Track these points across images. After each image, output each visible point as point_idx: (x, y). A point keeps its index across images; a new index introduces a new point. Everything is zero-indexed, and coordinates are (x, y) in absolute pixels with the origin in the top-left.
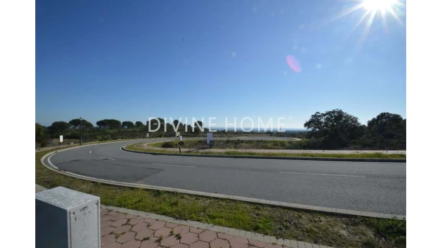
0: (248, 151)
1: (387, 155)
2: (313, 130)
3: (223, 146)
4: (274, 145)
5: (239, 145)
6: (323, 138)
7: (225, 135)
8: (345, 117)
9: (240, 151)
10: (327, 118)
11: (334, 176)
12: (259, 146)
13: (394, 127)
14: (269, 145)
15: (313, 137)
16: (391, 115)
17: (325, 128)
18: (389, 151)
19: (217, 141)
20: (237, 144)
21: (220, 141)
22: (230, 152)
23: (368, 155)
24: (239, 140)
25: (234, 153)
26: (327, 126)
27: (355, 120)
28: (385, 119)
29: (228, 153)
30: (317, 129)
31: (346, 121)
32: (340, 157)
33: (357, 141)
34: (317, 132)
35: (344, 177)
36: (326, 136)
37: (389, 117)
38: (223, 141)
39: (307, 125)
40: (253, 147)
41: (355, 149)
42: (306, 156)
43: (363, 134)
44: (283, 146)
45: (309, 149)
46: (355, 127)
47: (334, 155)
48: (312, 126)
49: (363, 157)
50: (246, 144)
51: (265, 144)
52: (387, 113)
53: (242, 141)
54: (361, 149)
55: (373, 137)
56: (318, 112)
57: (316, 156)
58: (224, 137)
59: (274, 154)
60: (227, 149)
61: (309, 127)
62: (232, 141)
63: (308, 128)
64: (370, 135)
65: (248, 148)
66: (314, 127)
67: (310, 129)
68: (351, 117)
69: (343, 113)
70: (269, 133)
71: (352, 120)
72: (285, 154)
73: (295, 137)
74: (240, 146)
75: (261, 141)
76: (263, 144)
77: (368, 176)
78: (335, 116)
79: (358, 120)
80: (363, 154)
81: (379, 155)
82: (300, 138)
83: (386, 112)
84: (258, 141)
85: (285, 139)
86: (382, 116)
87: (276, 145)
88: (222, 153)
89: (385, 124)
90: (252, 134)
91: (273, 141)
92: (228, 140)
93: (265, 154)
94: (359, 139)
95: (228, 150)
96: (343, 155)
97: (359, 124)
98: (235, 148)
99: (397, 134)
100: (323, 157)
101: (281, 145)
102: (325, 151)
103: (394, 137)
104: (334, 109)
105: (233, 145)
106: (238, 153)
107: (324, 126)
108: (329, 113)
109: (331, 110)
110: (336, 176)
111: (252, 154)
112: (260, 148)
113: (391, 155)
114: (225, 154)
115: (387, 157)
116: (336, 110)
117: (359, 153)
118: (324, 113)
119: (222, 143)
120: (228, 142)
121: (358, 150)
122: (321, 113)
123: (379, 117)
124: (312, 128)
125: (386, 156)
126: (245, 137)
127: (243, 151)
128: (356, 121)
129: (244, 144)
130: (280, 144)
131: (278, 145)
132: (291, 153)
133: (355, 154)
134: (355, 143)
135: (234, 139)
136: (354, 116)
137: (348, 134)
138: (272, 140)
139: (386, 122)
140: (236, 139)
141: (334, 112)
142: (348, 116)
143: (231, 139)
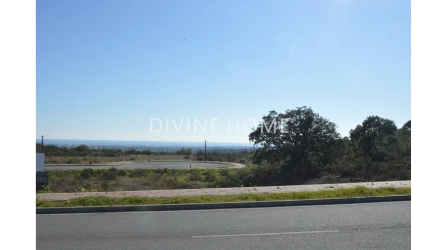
0: (130, 194)
1: (372, 189)
2: (265, 145)
3: (73, 184)
4: (192, 180)
5: (113, 182)
6: (282, 163)
7: (80, 158)
8: (316, 122)
9: (110, 195)
10: (289, 123)
11: (288, 235)
12: (159, 183)
13: (386, 142)
14: (181, 179)
15: (265, 161)
16: (382, 120)
17: (284, 142)
18: (375, 183)
19: (57, 173)
20: (109, 178)
21: (67, 173)
22: (87, 198)
23: (346, 192)
24: (114, 170)
25: (96, 201)
26: (289, 139)
27: (331, 128)
28: (374, 127)
29: (81, 202)
30: (273, 145)
31: (317, 130)
32: (303, 197)
33: (334, 166)
34: (272, 151)
35: (305, 235)
36: (288, 159)
37: (380, 124)
38: (74, 172)
39: (255, 135)
40: (146, 186)
41: (329, 181)
42: (247, 198)
43: (343, 154)
44: (210, 180)
45: (253, 185)
46: (332, 142)
47: (295, 195)
48: (263, 140)
49: (338, 196)
50: (132, 179)
51: (173, 178)
52: (377, 118)
53: (122, 173)
54: (339, 181)
55: (357, 159)
56: (273, 112)
57: (264, 199)
58: (78, 162)
59: (185, 200)
60: (79, 191)
61: (259, 141)
62: (98, 172)
63: (255, 143)
64: (353, 154)
65: (133, 189)
66: (267, 141)
67: (260, 145)
68: (325, 122)
69: (313, 114)
70: (184, 153)
71: (327, 127)
72: (209, 198)
73: (233, 160)
74: (117, 185)
75: (165, 171)
76: (168, 178)
77: (342, 229)
78: (301, 120)
79: (336, 128)
80: (339, 190)
81: (361, 191)
82: (242, 162)
83: (375, 116)
84: (158, 171)
85: (214, 166)
86: (371, 122)
87: (194, 179)
88: (66, 203)
89: (374, 135)
90: (146, 156)
91: (191, 171)
92: (86, 170)
93: (166, 200)
94: (336, 163)
95: (84, 194)
96: (309, 194)
97: (337, 135)
98: (105, 188)
99: (389, 154)
100: (276, 198)
101: (207, 179)
102: (280, 187)
103: (386, 158)
104: (300, 107)
105: (100, 183)
106: (107, 201)
107: (283, 138)
108: (290, 114)
109: (295, 109)
110: (293, 235)
111: (138, 201)
112: (162, 187)
113: (378, 190)
114: (74, 204)
115: (371, 194)
116: (303, 109)
117: (332, 189)
118: (285, 113)
119: (72, 179)
120: (86, 174)
121: (332, 183)
122: (279, 113)
123: (365, 123)
124: (264, 142)
125: (371, 192)
126: (129, 162)
127: (118, 194)
128: (333, 131)
129: (125, 180)
130: (203, 177)
131: (200, 179)
132: (222, 194)
133: (327, 189)
134: (330, 171)
135: (101, 168)
136: (330, 121)
137: (321, 154)
138: (188, 168)
139: (375, 132)
140: (108, 168)
141: (298, 112)
142: (321, 120)
143: (94, 168)
